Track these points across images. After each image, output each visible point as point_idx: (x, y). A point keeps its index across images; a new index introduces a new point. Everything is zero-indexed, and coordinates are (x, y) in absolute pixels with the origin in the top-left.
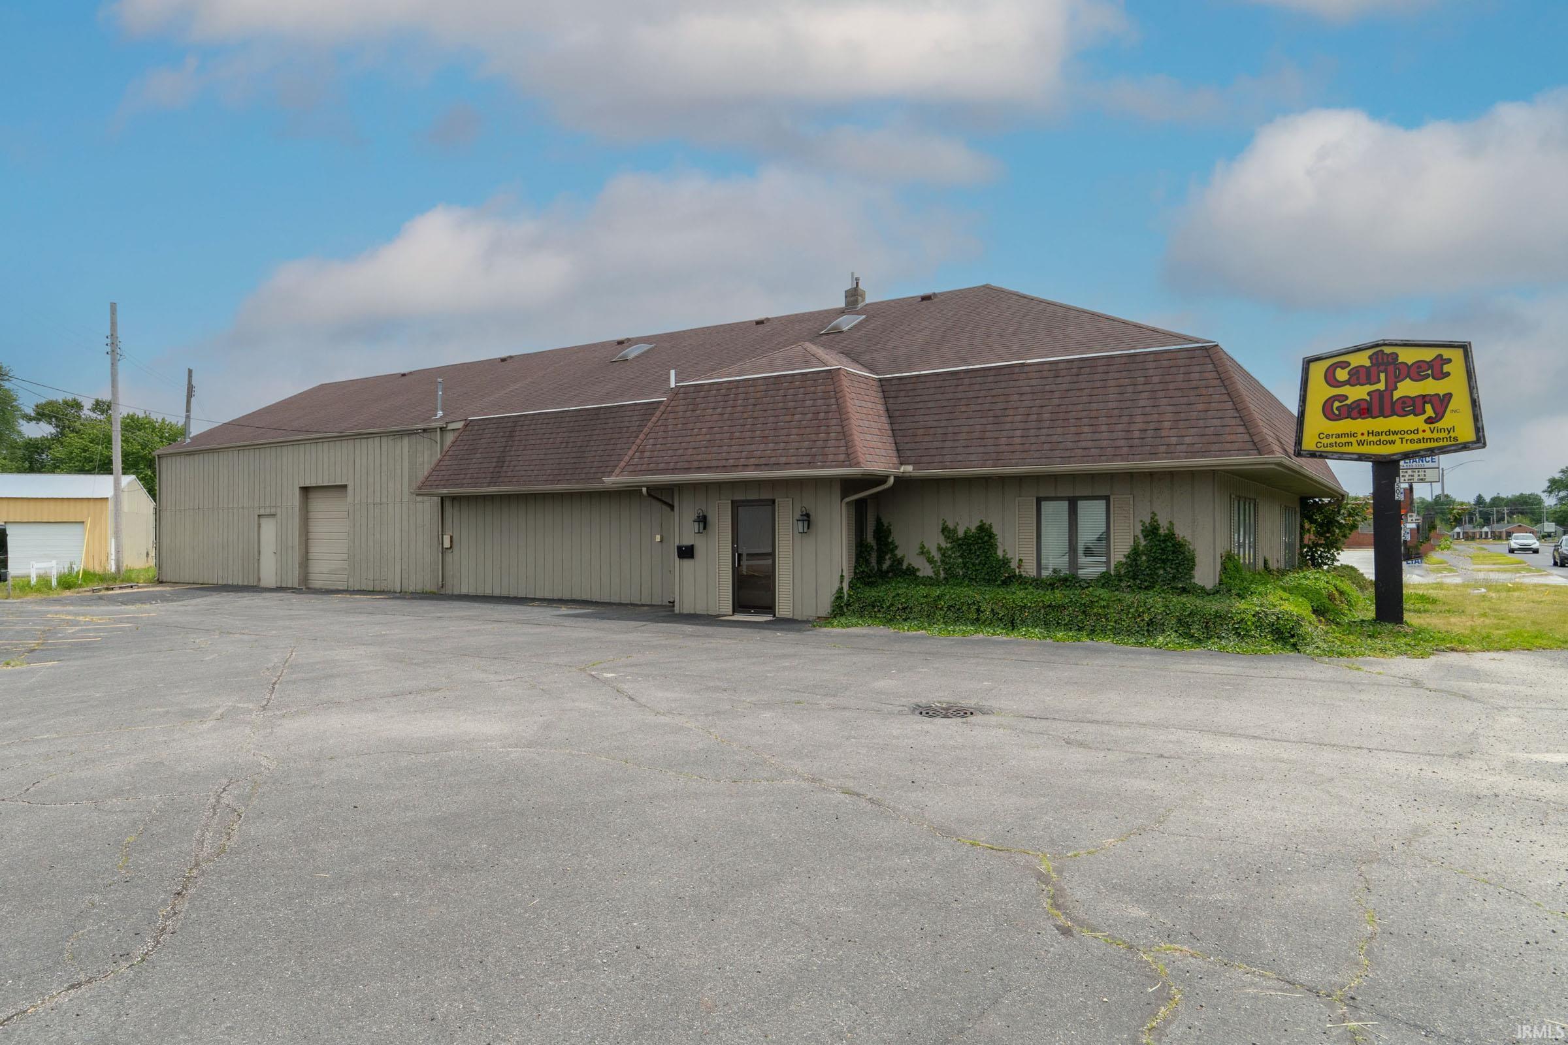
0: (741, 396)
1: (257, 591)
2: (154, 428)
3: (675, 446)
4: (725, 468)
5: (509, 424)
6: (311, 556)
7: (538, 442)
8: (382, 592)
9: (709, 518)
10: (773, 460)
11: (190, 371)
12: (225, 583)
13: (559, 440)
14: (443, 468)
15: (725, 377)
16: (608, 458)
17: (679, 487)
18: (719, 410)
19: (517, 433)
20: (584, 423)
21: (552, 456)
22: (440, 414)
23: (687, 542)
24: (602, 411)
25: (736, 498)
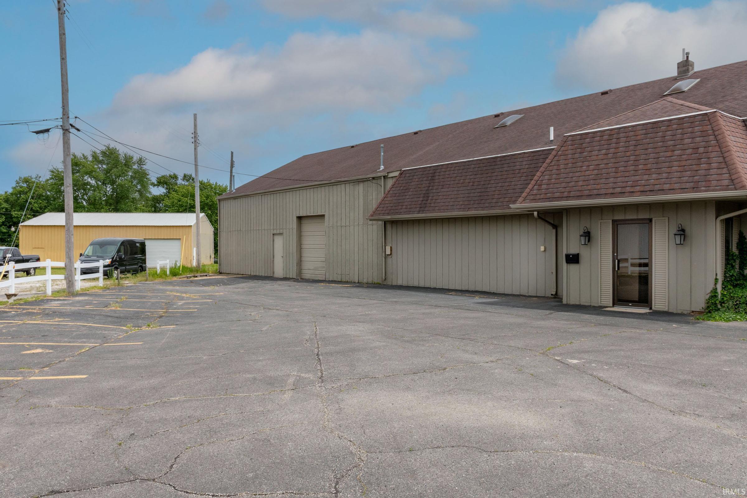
0: (623, 140)
1: (272, 280)
2: (212, 188)
3: (568, 180)
4: (613, 195)
5: (431, 172)
6: (303, 259)
7: (452, 182)
8: (347, 282)
9: (592, 234)
10: (657, 187)
11: (232, 153)
12: (255, 274)
13: (467, 181)
14: (387, 202)
15: (606, 127)
16: (505, 192)
17: (568, 211)
18: (604, 152)
19: (437, 177)
20: (485, 168)
21: (463, 192)
22: (382, 167)
23: (573, 251)
24: (498, 159)
25: (617, 217)
